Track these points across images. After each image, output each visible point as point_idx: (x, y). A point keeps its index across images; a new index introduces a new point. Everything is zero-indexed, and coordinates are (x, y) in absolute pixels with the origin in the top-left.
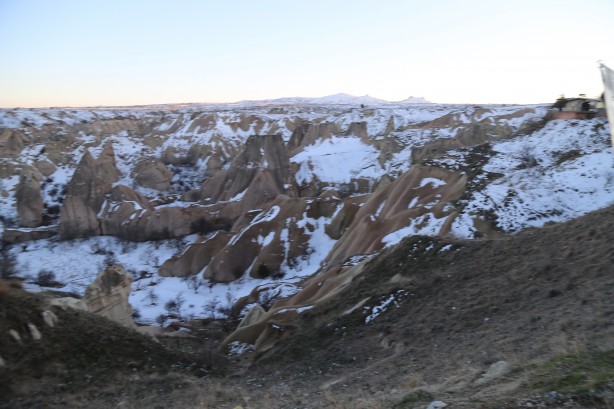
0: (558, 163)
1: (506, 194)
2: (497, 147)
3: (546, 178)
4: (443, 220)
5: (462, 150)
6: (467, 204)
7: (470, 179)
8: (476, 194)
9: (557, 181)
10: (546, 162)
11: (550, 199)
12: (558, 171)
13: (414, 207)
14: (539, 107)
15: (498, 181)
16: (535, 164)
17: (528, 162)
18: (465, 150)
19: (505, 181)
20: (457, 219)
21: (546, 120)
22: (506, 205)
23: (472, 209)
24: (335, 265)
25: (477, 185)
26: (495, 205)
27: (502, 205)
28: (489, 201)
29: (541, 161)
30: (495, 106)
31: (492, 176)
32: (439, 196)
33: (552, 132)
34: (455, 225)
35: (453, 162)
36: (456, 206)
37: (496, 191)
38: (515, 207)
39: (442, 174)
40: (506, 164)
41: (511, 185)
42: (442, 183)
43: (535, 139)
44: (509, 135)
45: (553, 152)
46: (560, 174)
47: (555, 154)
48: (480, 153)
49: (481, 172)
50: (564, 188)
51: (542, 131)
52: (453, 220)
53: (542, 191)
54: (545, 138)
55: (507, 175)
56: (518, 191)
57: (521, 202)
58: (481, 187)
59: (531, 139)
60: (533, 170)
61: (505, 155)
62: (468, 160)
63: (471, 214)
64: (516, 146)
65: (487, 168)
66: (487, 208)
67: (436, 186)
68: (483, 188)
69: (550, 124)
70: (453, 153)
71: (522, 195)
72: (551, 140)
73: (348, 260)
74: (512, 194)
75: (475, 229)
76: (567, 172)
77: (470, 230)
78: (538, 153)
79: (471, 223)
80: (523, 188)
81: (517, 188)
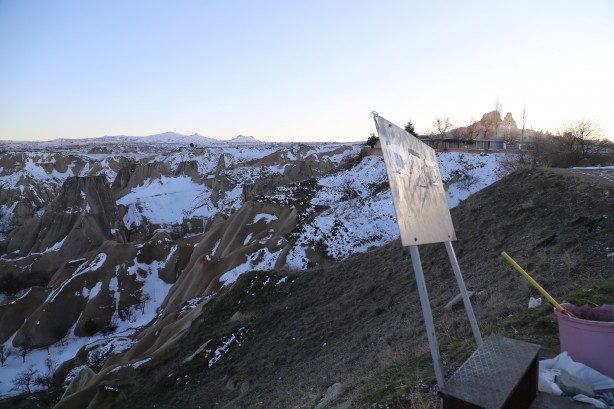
0: (375, 194)
1: (333, 225)
2: (322, 182)
3: (366, 208)
4: (278, 254)
5: (290, 186)
6: (299, 237)
7: (300, 212)
8: (307, 227)
9: (375, 210)
10: (365, 194)
11: (370, 226)
12: (375, 201)
13: (249, 243)
14: (355, 144)
15: (325, 213)
16: (355, 195)
17: (349, 194)
18: (293, 185)
19: (331, 213)
20: (291, 252)
21: (361, 156)
22: (334, 235)
23: (304, 241)
24: (172, 311)
25: (307, 218)
26: (324, 236)
27: (330, 234)
28: (319, 232)
29: (360, 192)
30: (318, 143)
31: (320, 209)
32: (272, 231)
33: (367, 167)
34: (289, 257)
35: (283, 197)
36: (289, 239)
37: (324, 222)
38: (342, 236)
39: (274, 209)
40: (331, 197)
41: (337, 216)
42: (275, 218)
43: (353, 173)
44: (332, 170)
45: (369, 184)
46: (378, 203)
47: (371, 186)
48: (309, 188)
49: (309, 206)
50: (381, 216)
51: (359, 166)
52: (288, 253)
53: (363, 220)
54: (361, 172)
55: (332, 207)
56: (343, 220)
57: (346, 230)
58: (310, 220)
59: (350, 173)
60: (354, 201)
61: (329, 188)
62: (296, 194)
63: (303, 245)
64: (338, 180)
65: (314, 201)
66: (317, 239)
67: (269, 221)
68: (313, 220)
69: (365, 159)
70: (282, 189)
71: (346, 224)
72: (367, 174)
73: (186, 303)
74: (338, 224)
75: (307, 260)
76: (382, 201)
77: (303, 260)
78: (357, 185)
79: (303, 254)
80: (347, 218)
81: (342, 219)
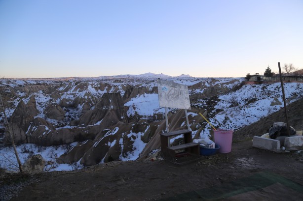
0: (247, 104)
1: (224, 119)
2: (220, 98)
3: (242, 111)
4: (196, 132)
5: (204, 99)
6: (207, 124)
7: (209, 112)
8: (211, 119)
9: (247, 112)
10: (242, 104)
11: (244, 120)
12: (247, 108)
13: (183, 126)
14: (241, 78)
15: (220, 113)
16: (237, 104)
17: (234, 104)
18: (206, 99)
19: (224, 113)
20: (202, 131)
21: (243, 84)
22: (224, 124)
23: (209, 126)
24: (147, 153)
25: (212, 115)
26: (220, 124)
27: (223, 124)
28: (217, 122)
29: (240, 103)
31: (218, 111)
32: (194, 120)
33: (245, 90)
34: (201, 134)
35: (201, 104)
36: (202, 125)
37: (220, 118)
38: (228, 125)
39: (196, 110)
40: (225, 105)
41: (226, 115)
42: (196, 114)
43: (237, 93)
44: (227, 91)
45: (245, 99)
46: (249, 109)
47: (246, 100)
48: (214, 100)
49: (213, 109)
50: (250, 115)
51: (240, 90)
53: (240, 117)
54: (242, 93)
55: (225, 110)
56: (229, 117)
57: (231, 122)
58: (213, 116)
59: (235, 93)
60: (236, 107)
61: (224, 101)
62: (207, 103)
63: (208, 128)
64: (229, 97)
65: (216, 107)
66: (216, 125)
67: (193, 116)
68: (214, 116)
69: (244, 86)
70: (201, 100)
71: (231, 119)
72: (244, 94)
73: (152, 151)
74: (227, 119)
75: (210, 136)
76: (251, 108)
77: (208, 136)
78: (238, 100)
79: (209, 132)
80: (232, 116)
81: (229, 116)
